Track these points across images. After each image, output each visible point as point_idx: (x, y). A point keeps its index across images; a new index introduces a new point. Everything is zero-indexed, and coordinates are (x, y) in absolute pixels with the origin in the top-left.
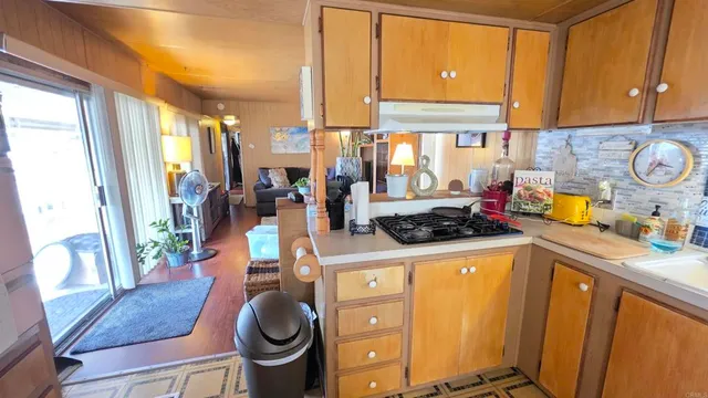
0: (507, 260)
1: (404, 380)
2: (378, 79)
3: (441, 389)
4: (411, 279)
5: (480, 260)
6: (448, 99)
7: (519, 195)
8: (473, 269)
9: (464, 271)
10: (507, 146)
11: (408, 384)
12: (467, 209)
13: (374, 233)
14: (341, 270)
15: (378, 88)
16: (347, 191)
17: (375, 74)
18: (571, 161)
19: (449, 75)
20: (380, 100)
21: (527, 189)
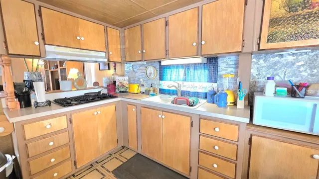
0: (113, 107)
1: (74, 167)
2: (43, 34)
3: (94, 165)
4: (71, 121)
5: (102, 109)
6: (82, 48)
7: (118, 85)
8: (99, 112)
9: (96, 113)
10: (115, 69)
11: (76, 168)
12: (100, 92)
13: (50, 105)
14: (26, 124)
15: (43, 39)
16: (31, 87)
17: (40, 32)
18: (133, 74)
19: (81, 38)
20: (45, 44)
21: (121, 83)
